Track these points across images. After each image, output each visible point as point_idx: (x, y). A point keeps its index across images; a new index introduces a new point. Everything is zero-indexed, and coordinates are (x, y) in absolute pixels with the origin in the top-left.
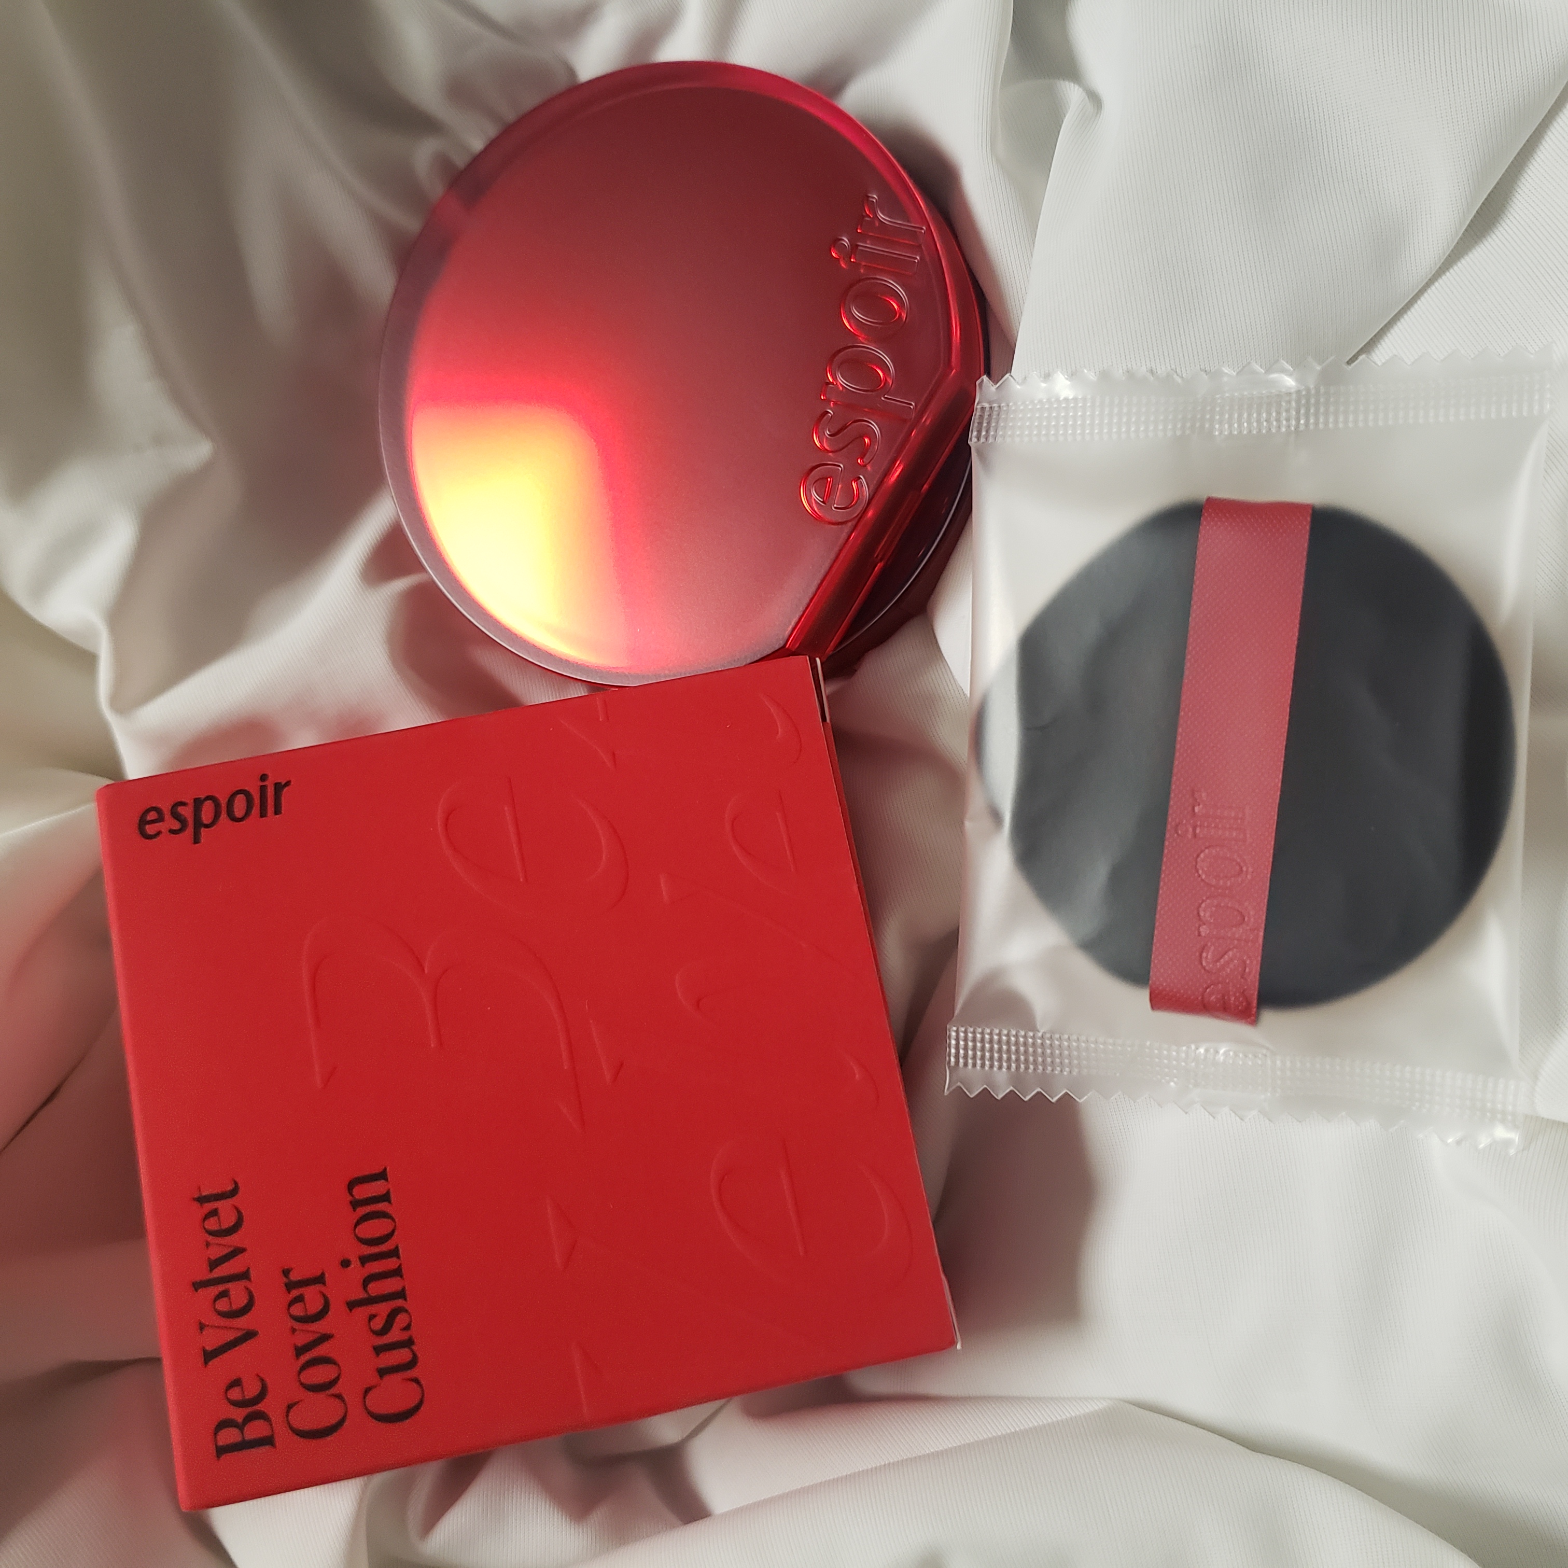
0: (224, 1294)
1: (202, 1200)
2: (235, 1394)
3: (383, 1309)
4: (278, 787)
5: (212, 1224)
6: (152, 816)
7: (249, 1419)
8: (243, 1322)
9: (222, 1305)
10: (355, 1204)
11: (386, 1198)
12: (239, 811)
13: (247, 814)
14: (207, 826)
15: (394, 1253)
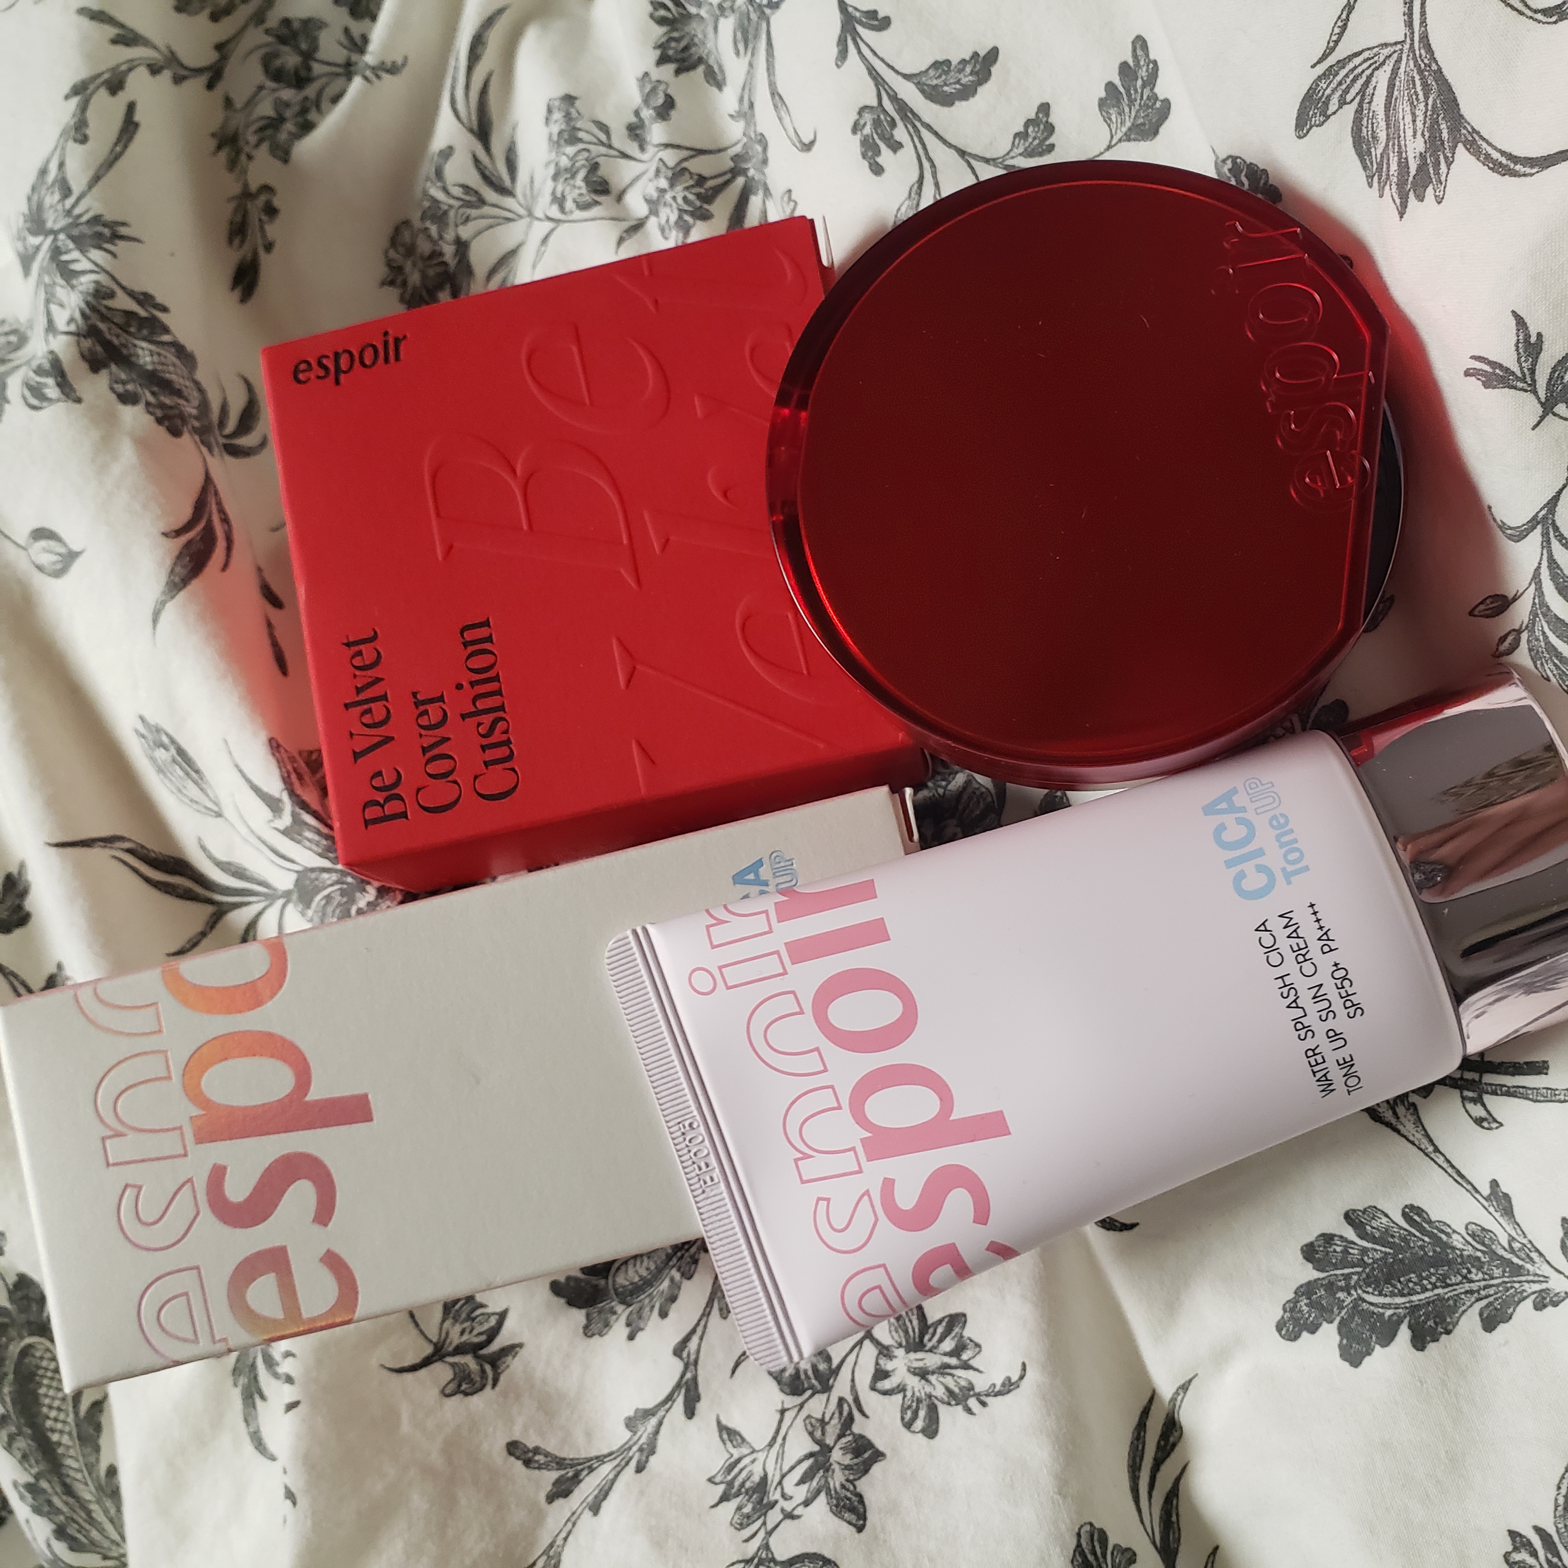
0: (369, 711)
1: (348, 645)
2: (377, 782)
3: (487, 719)
4: (397, 341)
5: (357, 662)
6: (303, 366)
7: (387, 800)
8: (382, 731)
9: (367, 719)
10: (465, 645)
11: (489, 639)
12: (368, 359)
13: (374, 363)
14: (345, 372)
15: (496, 678)
